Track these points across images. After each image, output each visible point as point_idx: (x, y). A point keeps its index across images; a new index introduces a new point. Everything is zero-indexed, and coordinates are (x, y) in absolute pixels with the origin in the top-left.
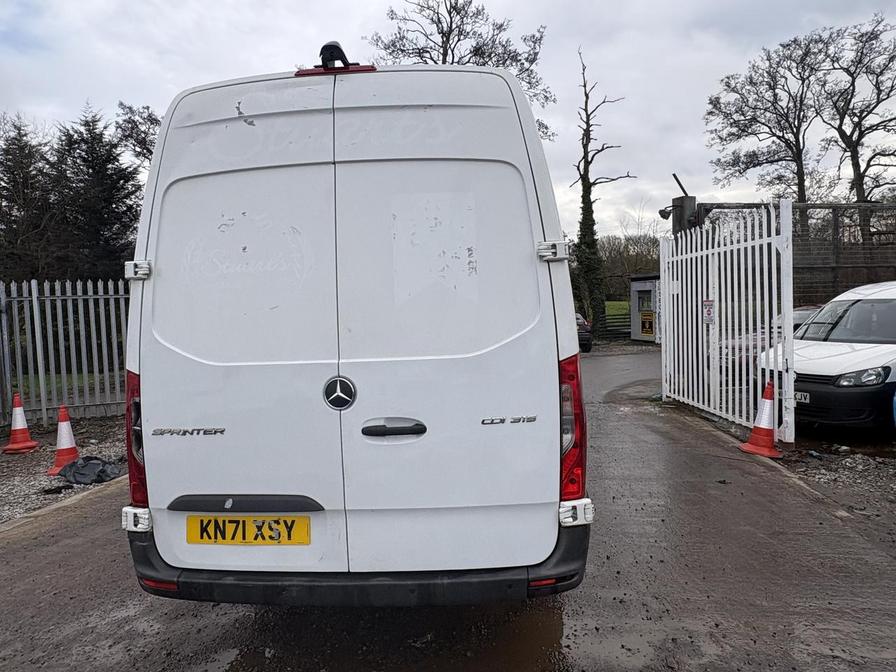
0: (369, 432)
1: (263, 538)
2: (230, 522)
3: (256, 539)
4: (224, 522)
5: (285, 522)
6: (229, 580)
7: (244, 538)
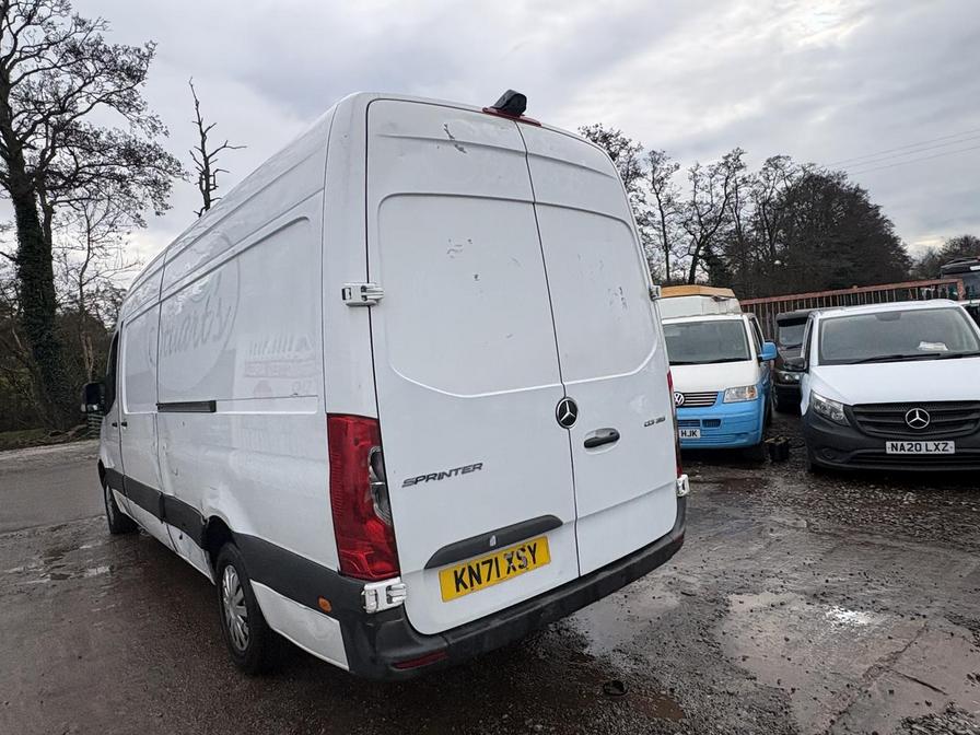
0: (590, 444)
1: (514, 569)
2: (483, 563)
3: (508, 572)
4: (478, 565)
5: (529, 547)
6: (497, 623)
7: (498, 576)
